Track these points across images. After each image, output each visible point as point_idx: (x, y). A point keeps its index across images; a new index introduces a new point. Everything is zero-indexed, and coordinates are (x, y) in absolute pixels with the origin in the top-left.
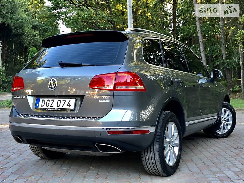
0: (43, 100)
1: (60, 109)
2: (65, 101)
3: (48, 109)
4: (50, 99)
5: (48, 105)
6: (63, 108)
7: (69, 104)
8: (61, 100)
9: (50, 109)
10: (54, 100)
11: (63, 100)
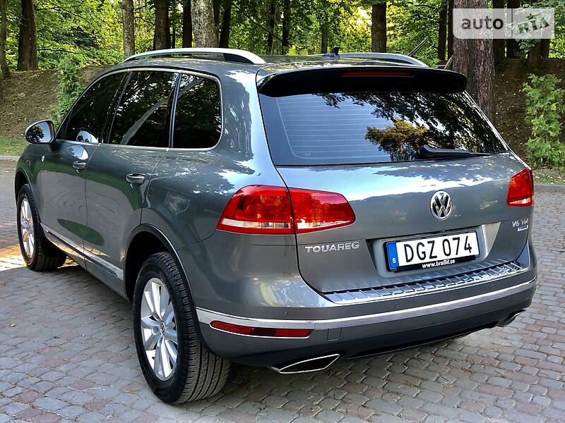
0: (406, 246)
1: (454, 261)
2: (458, 239)
3: (429, 265)
4: (425, 241)
5: (422, 256)
6: (460, 255)
7: (467, 246)
8: (450, 238)
9: (433, 265)
10: (433, 242)
11: (454, 239)
